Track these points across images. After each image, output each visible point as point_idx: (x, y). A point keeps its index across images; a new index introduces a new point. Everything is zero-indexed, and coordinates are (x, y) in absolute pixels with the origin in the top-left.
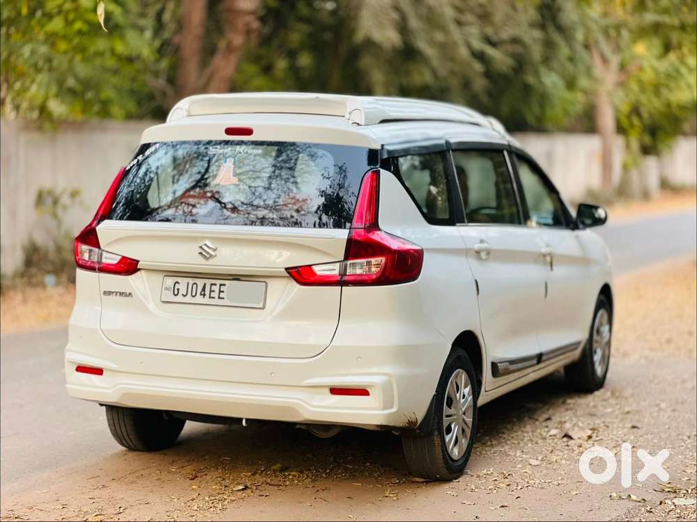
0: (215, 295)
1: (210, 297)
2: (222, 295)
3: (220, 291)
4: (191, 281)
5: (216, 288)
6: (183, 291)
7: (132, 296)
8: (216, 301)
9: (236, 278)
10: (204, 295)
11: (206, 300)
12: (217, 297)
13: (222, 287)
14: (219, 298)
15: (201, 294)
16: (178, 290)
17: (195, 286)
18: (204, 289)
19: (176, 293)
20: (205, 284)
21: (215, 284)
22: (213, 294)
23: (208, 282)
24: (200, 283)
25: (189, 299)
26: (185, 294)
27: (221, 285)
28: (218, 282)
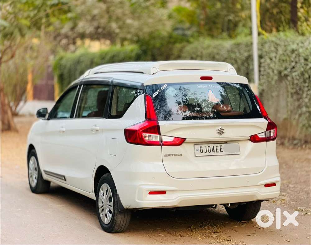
0: (219, 150)
1: (217, 152)
2: (222, 150)
3: (221, 149)
4: (207, 146)
5: (218, 148)
6: (204, 151)
7: (182, 155)
8: (220, 153)
9: (226, 142)
10: (214, 151)
11: (215, 153)
12: (220, 151)
13: (221, 147)
14: (221, 152)
15: (213, 151)
16: (202, 150)
17: (209, 148)
18: (213, 149)
19: (202, 152)
20: (213, 146)
21: (218, 146)
22: (218, 151)
23: (215, 145)
24: (211, 146)
25: (208, 154)
26: (206, 152)
27: (220, 146)
28: (219, 145)
